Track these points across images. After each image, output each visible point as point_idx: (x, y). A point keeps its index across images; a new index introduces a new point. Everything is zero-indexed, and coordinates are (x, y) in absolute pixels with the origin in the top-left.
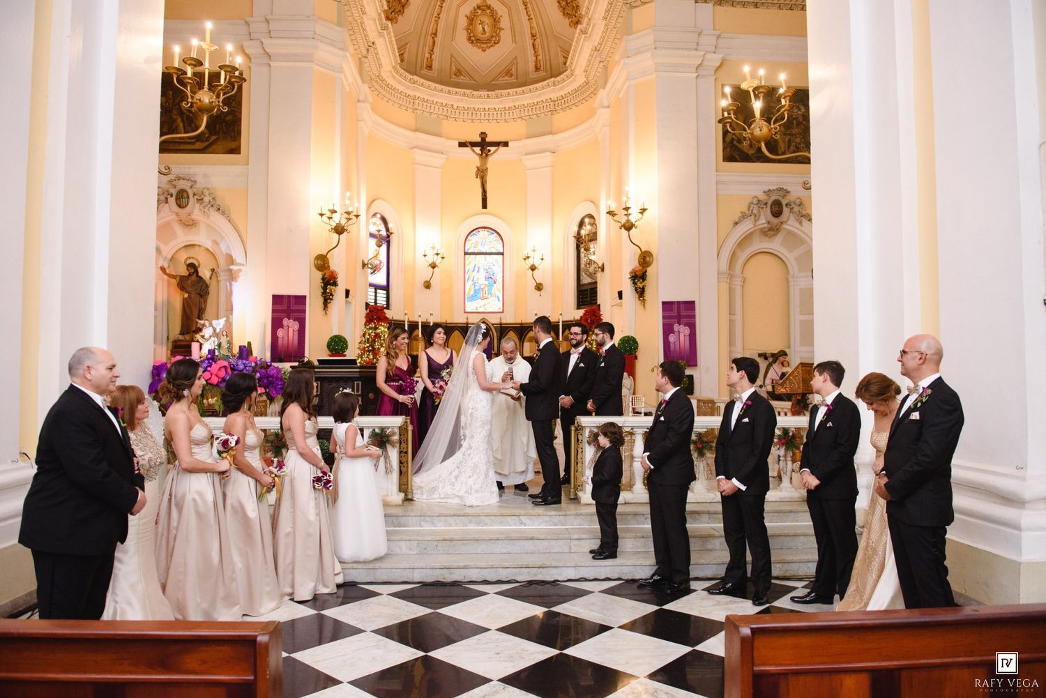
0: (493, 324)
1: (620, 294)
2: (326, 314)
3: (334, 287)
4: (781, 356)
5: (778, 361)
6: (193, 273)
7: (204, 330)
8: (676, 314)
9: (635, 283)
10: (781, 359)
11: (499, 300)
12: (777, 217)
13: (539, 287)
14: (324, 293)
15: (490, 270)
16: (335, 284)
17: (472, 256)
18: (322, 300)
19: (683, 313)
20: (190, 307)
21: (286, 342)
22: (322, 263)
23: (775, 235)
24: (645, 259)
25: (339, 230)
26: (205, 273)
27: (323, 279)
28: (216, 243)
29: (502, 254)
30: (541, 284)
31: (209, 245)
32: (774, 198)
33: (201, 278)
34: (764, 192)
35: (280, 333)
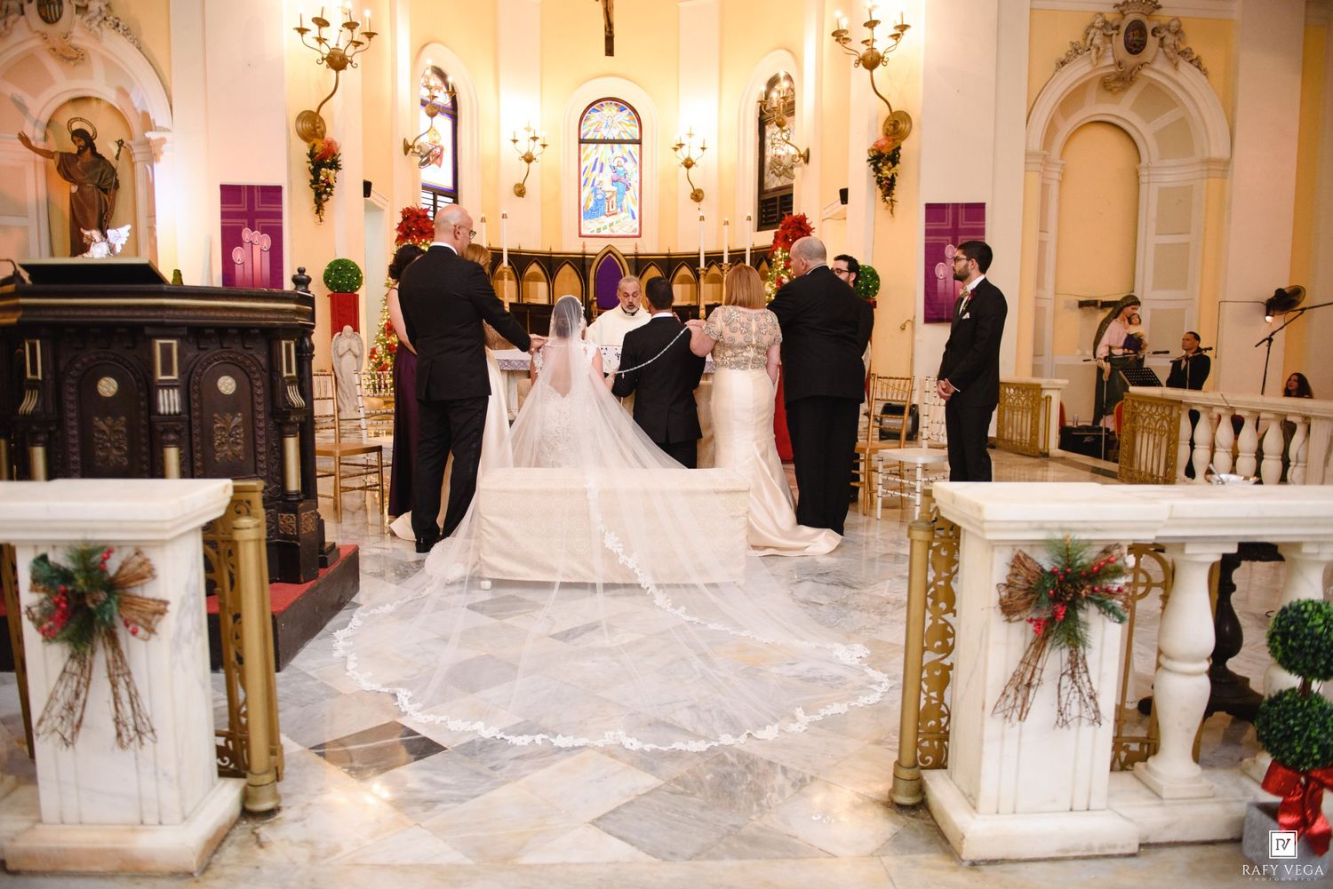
0: (624, 255)
1: (844, 195)
2: (321, 221)
3: (333, 172)
4: (1128, 305)
5: (1122, 315)
6: (85, 148)
7: (92, 249)
8: (950, 227)
9: (877, 170)
10: (1129, 310)
11: (634, 218)
12: (1135, 53)
13: (697, 196)
14: (315, 182)
15: (621, 169)
16: (335, 165)
17: (593, 146)
18: (312, 194)
19: (963, 224)
20: (82, 210)
21: (248, 271)
22: (311, 126)
23: (1124, 89)
24: (897, 126)
25: (337, 62)
26: (106, 147)
27: (311, 155)
28: (123, 93)
29: (639, 142)
30: (700, 191)
31: (110, 96)
32: (1131, 17)
33: (101, 157)
34: (1115, 7)
35: (238, 255)
